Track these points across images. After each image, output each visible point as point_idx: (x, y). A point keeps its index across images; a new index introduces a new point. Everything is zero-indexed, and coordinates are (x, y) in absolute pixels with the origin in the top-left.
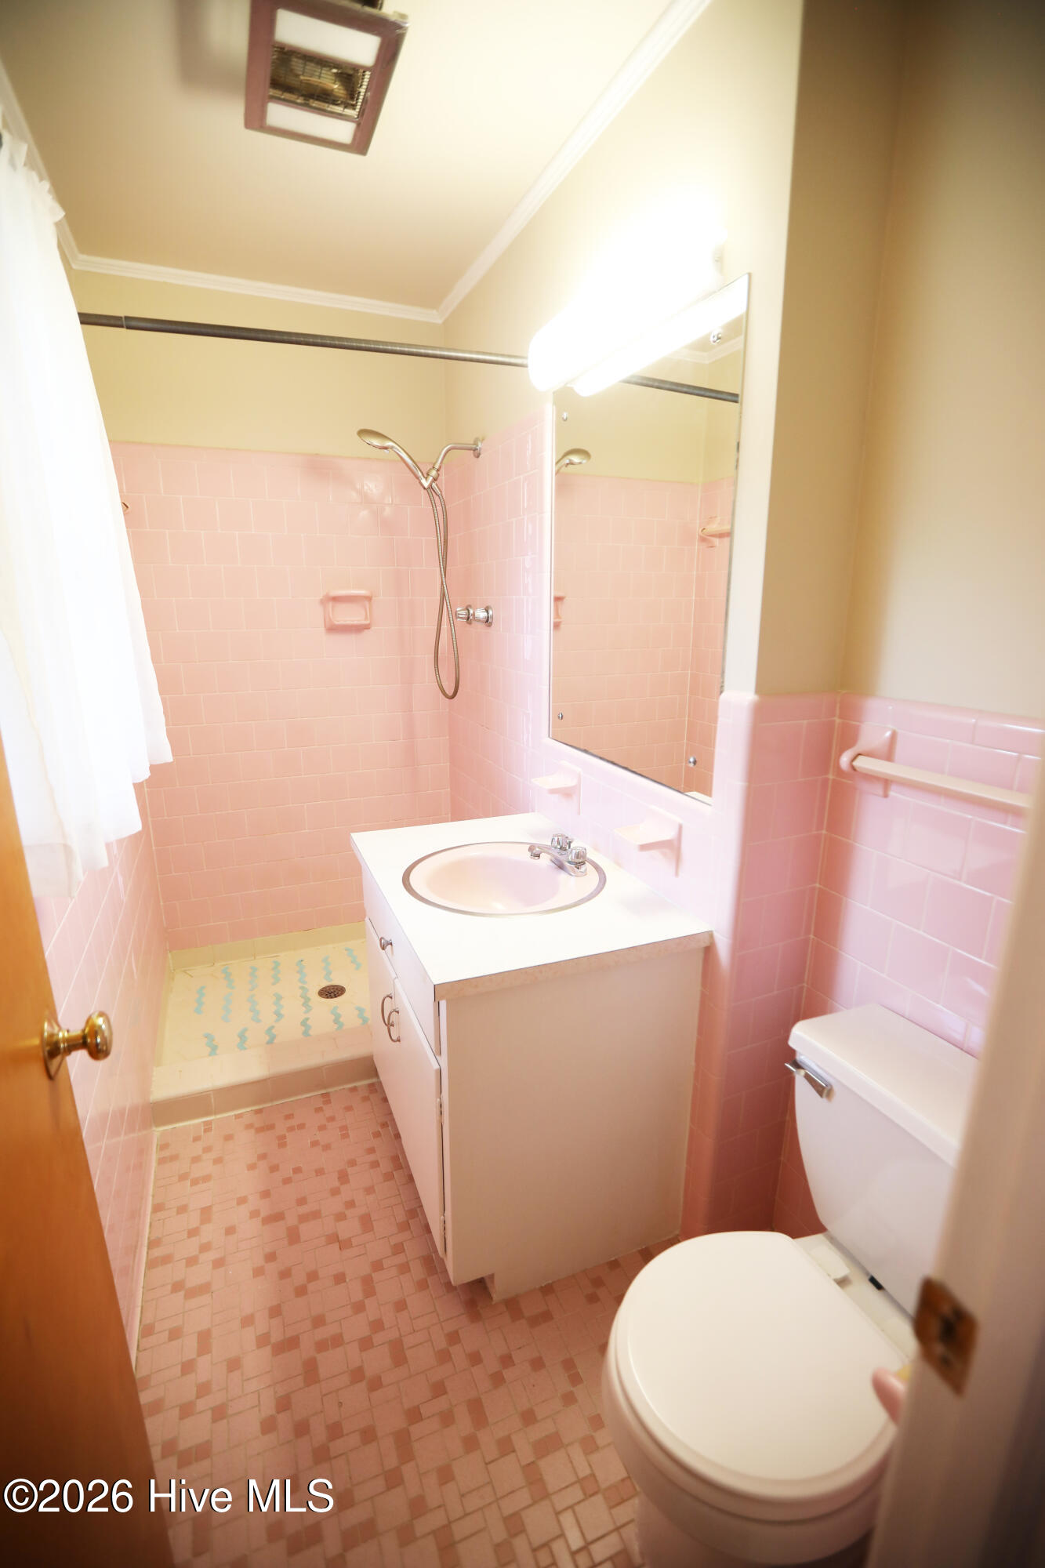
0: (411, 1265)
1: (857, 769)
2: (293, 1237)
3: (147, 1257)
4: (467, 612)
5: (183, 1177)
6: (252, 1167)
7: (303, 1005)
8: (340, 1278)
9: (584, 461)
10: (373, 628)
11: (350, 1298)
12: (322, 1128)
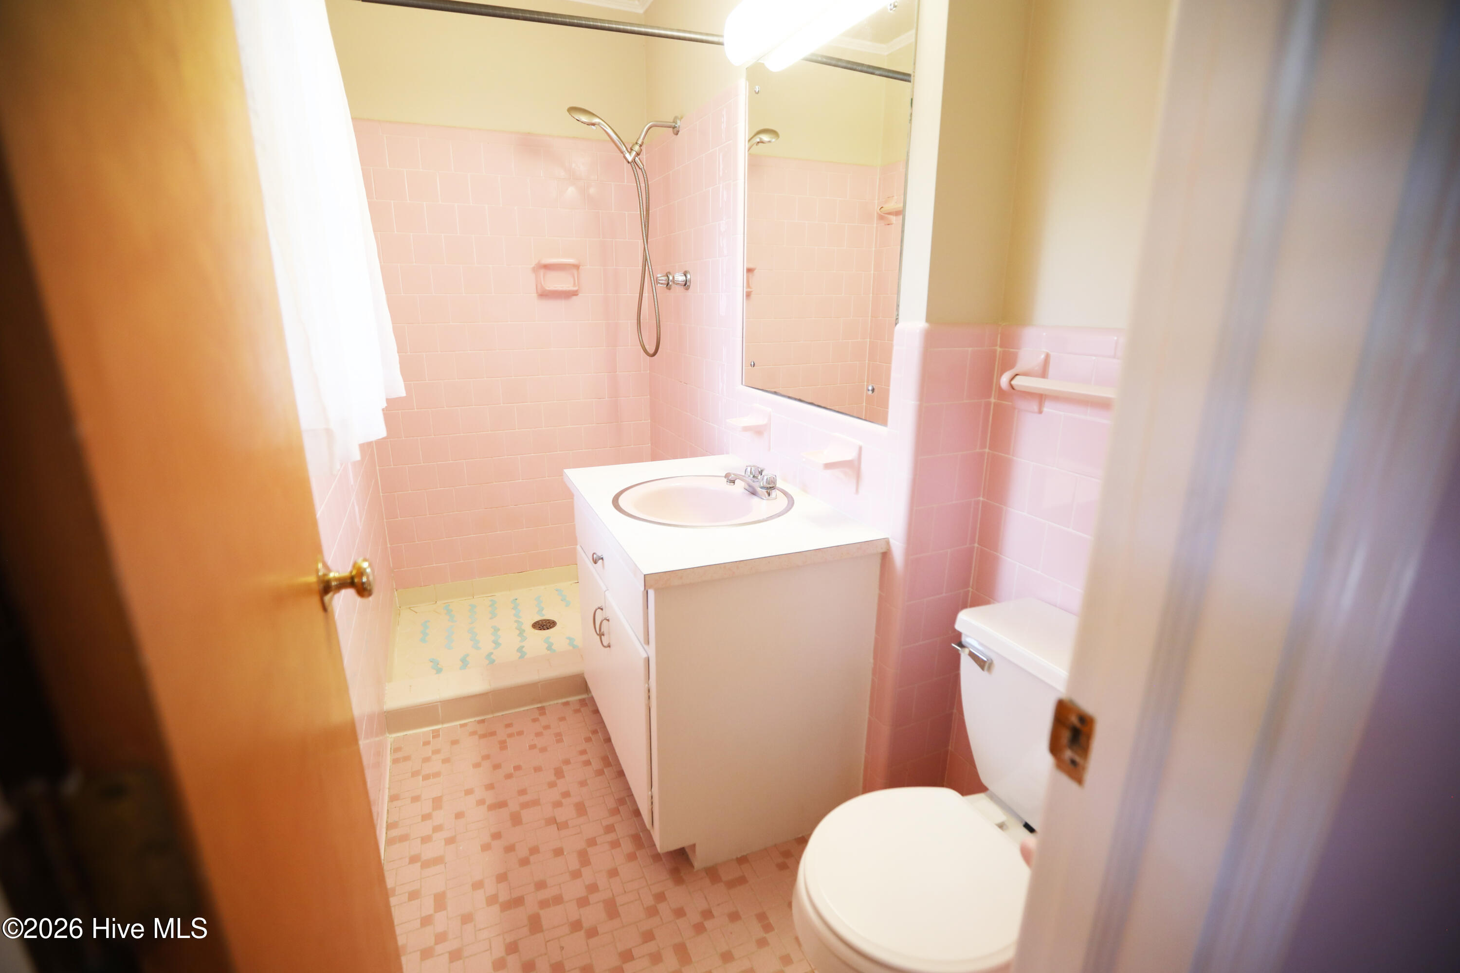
0: (621, 842)
1: (1016, 388)
2: (516, 820)
3: (386, 836)
4: (666, 278)
5: (415, 774)
6: (477, 765)
7: (518, 635)
8: (558, 852)
9: (774, 140)
10: (580, 294)
11: (568, 868)
12: (538, 734)
